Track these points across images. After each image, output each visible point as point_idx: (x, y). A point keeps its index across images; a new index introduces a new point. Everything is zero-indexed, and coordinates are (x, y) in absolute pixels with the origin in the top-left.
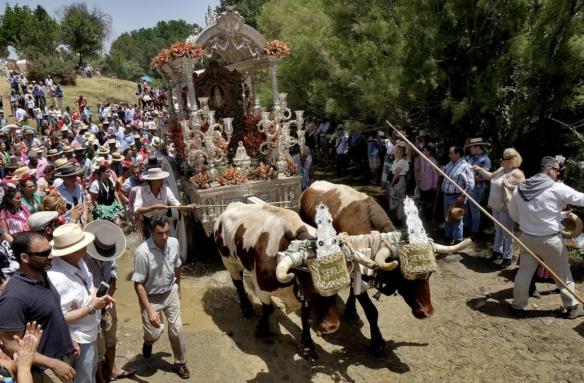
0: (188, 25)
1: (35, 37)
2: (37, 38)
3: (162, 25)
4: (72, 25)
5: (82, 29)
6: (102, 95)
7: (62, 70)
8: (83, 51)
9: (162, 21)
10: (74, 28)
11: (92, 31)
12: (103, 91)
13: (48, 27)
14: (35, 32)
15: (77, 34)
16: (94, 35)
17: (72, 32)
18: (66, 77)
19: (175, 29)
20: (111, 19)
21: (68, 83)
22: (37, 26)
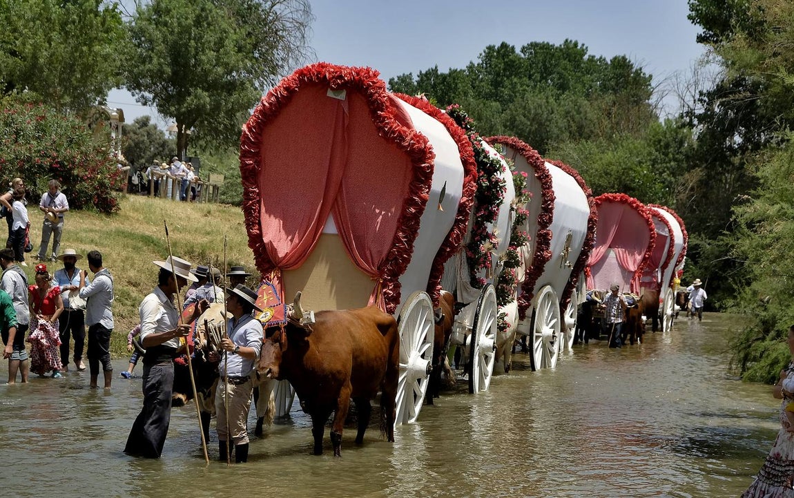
0: (592, 59)
1: (35, 57)
2: (41, 61)
3: (500, 57)
4: (165, 24)
5: (198, 39)
6: (198, 250)
7: (75, 152)
8: (190, 112)
9: (504, 45)
10: (172, 33)
11: (229, 45)
12: (206, 239)
13: (84, 26)
14: (40, 38)
15: (178, 54)
16: (233, 58)
17: (162, 47)
18: (82, 179)
19: (546, 73)
20: (307, 11)
21: (87, 202)
22: (49, 20)
